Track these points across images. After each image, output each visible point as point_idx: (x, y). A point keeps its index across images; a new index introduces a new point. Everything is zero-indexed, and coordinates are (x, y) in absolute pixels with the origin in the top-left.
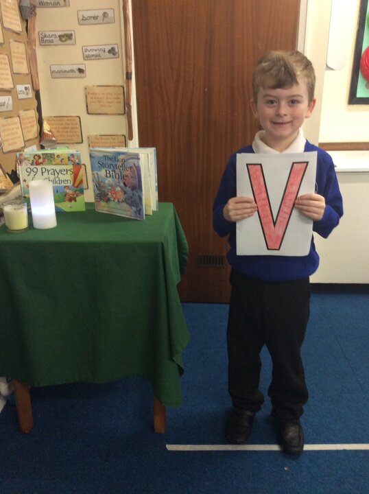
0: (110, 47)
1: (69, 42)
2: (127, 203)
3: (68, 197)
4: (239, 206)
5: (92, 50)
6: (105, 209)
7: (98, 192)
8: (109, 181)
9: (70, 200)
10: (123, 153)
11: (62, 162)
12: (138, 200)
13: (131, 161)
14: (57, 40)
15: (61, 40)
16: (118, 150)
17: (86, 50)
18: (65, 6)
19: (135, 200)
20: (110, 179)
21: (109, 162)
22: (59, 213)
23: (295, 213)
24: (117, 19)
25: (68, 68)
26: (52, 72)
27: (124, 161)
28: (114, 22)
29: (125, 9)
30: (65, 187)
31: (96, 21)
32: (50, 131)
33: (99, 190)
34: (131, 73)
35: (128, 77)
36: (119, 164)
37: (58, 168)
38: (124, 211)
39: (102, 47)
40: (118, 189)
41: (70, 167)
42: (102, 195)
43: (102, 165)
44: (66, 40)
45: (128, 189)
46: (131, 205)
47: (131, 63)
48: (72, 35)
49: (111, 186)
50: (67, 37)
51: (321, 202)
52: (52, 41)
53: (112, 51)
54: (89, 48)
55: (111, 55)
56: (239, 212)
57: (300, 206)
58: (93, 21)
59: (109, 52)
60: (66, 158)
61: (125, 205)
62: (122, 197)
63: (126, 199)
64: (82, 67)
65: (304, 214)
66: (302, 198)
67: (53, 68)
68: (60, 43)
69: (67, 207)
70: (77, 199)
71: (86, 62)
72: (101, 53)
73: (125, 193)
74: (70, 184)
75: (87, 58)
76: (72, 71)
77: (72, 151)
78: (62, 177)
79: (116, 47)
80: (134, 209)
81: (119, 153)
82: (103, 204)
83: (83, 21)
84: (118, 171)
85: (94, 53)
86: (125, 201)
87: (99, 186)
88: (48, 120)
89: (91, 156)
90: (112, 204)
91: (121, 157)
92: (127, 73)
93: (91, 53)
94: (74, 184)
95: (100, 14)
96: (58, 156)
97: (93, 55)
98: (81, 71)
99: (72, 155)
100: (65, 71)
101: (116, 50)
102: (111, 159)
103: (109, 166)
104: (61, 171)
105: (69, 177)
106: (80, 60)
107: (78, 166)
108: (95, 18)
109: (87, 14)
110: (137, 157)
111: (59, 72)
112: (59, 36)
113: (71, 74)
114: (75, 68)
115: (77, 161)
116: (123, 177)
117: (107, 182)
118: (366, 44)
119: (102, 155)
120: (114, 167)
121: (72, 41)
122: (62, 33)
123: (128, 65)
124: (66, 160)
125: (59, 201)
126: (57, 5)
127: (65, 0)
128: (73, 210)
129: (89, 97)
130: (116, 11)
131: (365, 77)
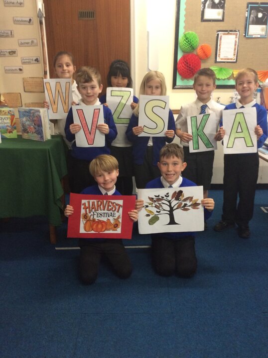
0: (35, 58)
1: (14, 55)
2: (37, 134)
3: (8, 131)
5: (26, 59)
6: (27, 137)
7: (23, 128)
9: (10, 132)
11: (5, 114)
13: (37, 113)
14: (7, 54)
15: (10, 54)
16: (30, 108)
17: (23, 59)
18: (12, 37)
19: (40, 132)
20: (28, 122)
21: (27, 114)
22: (3, 138)
24: (39, 44)
25: (14, 68)
26: (6, 70)
27: (34, 113)
28: (37, 45)
29: (42, 39)
30: (7, 126)
31: (28, 45)
34: (47, 71)
35: (45, 73)
36: (32, 115)
37: (3, 117)
38: (35, 137)
39: (31, 58)
41: (9, 116)
42: (25, 130)
43: (24, 115)
45: (36, 127)
47: (46, 67)
48: (15, 51)
49: (29, 125)
50: (13, 53)
51: (107, 127)
52: (5, 55)
53: (37, 60)
55: (36, 62)
57: (99, 128)
58: (26, 45)
59: (35, 60)
60: (7, 112)
61: (35, 135)
64: (21, 68)
65: (101, 132)
66: (99, 125)
67: (7, 68)
68: (9, 55)
69: (7, 135)
70: (13, 132)
71: (23, 65)
72: (31, 61)
73: (35, 128)
74: (9, 125)
75: (24, 63)
76: (16, 70)
77: (11, 109)
78: (5, 121)
79: (38, 58)
80: (39, 136)
82: (26, 134)
83: (22, 44)
84: (31, 118)
85: (27, 61)
86: (35, 132)
87: (23, 125)
89: (19, 112)
90: (30, 134)
91: (32, 111)
92: (45, 71)
93: (26, 61)
94: (11, 125)
95: (30, 41)
96: (3, 111)
98: (20, 70)
99: (10, 111)
100: (12, 70)
102: (28, 112)
103: (27, 116)
104: (5, 118)
105: (9, 121)
106: (20, 64)
107: (13, 116)
108: (28, 43)
109: (23, 41)
110: (39, 111)
111: (9, 70)
112: (9, 52)
113: (15, 72)
114: (18, 68)
115: (13, 114)
117: (27, 124)
118: (180, 56)
119: (23, 110)
120: (29, 116)
121: (16, 55)
122: (10, 51)
123: (45, 67)
124: (7, 113)
125: (4, 133)
126: (7, 36)
127: (11, 34)
128: (11, 137)
129: (25, 83)
130: (38, 40)
131: (180, 74)
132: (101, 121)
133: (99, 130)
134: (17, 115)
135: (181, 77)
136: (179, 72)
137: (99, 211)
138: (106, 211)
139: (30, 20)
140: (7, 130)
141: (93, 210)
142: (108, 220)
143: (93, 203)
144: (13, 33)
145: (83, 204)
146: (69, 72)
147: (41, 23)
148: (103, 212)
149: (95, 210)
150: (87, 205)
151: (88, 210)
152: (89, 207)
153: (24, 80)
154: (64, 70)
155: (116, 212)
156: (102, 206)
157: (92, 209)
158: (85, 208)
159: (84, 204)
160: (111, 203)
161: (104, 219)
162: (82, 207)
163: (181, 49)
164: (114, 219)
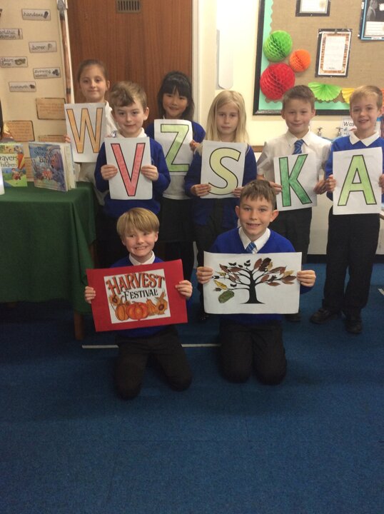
0: (54, 70)
1: (23, 65)
3: (14, 176)
4: (107, 170)
5: (41, 71)
6: (41, 184)
7: (35, 173)
8: (42, 165)
9: (17, 178)
10: (50, 145)
11: (10, 151)
12: (61, 177)
13: (56, 150)
14: (13, 64)
15: (17, 64)
16: (46, 143)
17: (36, 72)
18: (20, 38)
20: (43, 163)
21: (42, 151)
22: (7, 187)
23: (141, 176)
24: (58, 49)
25: (23, 85)
26: (11, 87)
27: (51, 150)
28: (56, 51)
29: (64, 43)
30: (13, 169)
31: (43, 50)
32: (9, 132)
33: (36, 171)
34: (70, 89)
35: (68, 92)
37: (7, 155)
38: (54, 186)
39: (48, 70)
40: (48, 170)
41: (16, 155)
42: (39, 176)
43: (38, 154)
44: (20, 64)
45: (55, 170)
46: (57, 181)
47: (70, 82)
48: (25, 60)
49: (44, 168)
50: (21, 62)
51: (155, 170)
52: (9, 65)
53: (56, 72)
54: (38, 70)
55: (55, 75)
56: (107, 174)
57: (144, 171)
58: (40, 50)
59: (54, 73)
60: (12, 148)
61: (54, 182)
62: (51, 175)
63: (54, 177)
64: (33, 84)
65: (147, 177)
66: (144, 168)
67: (12, 84)
69: (13, 183)
70: (21, 178)
71: (36, 80)
72: (47, 73)
73: (53, 173)
74: (16, 167)
75: (37, 77)
76: (26, 87)
77: (19, 144)
78: (10, 162)
79: (58, 69)
80: (60, 183)
81: (48, 145)
82: (39, 181)
83: (34, 50)
85: (42, 73)
86: (53, 178)
87: (36, 168)
88: (8, 123)
89: (30, 148)
90: (45, 181)
91: (49, 148)
92: (67, 89)
93: (40, 74)
94: (19, 167)
95: (46, 44)
96: (7, 147)
97: (41, 75)
98: (32, 87)
99: (17, 147)
100: (21, 87)
101: (59, 72)
102: (42, 149)
103: (42, 155)
104: (9, 158)
105: (15, 162)
106: (32, 79)
107: (21, 154)
108: (43, 48)
109: (36, 45)
110: (58, 148)
111: (16, 87)
112: (16, 61)
113: (25, 89)
114: (28, 84)
115: (21, 151)
116: (50, 162)
117: (41, 165)
118: (264, 67)
119: (36, 146)
120: (45, 155)
121: (25, 65)
122: (18, 59)
123: (68, 83)
124: (13, 150)
125: (8, 179)
126: (13, 38)
127: (19, 34)
128: (18, 185)
129: (39, 106)
130: (58, 42)
131: (265, 93)
132: (147, 161)
133: (144, 175)
134: (27, 154)
135: (265, 98)
136: (262, 90)
137: (133, 290)
138: (142, 289)
139: (46, 13)
140: (13, 174)
141: (124, 289)
142: (148, 300)
143: (121, 279)
144: (21, 33)
145: (107, 283)
146: (99, 90)
147: (62, 18)
148: (137, 290)
149: (126, 289)
150: (113, 283)
151: (115, 290)
152: (116, 286)
153: (38, 102)
154: (92, 87)
155: (157, 288)
156: (134, 282)
157: (121, 288)
158: (112, 288)
159: (109, 282)
160: (148, 275)
161: (143, 300)
162: (107, 286)
163: (266, 57)
164: (157, 298)
